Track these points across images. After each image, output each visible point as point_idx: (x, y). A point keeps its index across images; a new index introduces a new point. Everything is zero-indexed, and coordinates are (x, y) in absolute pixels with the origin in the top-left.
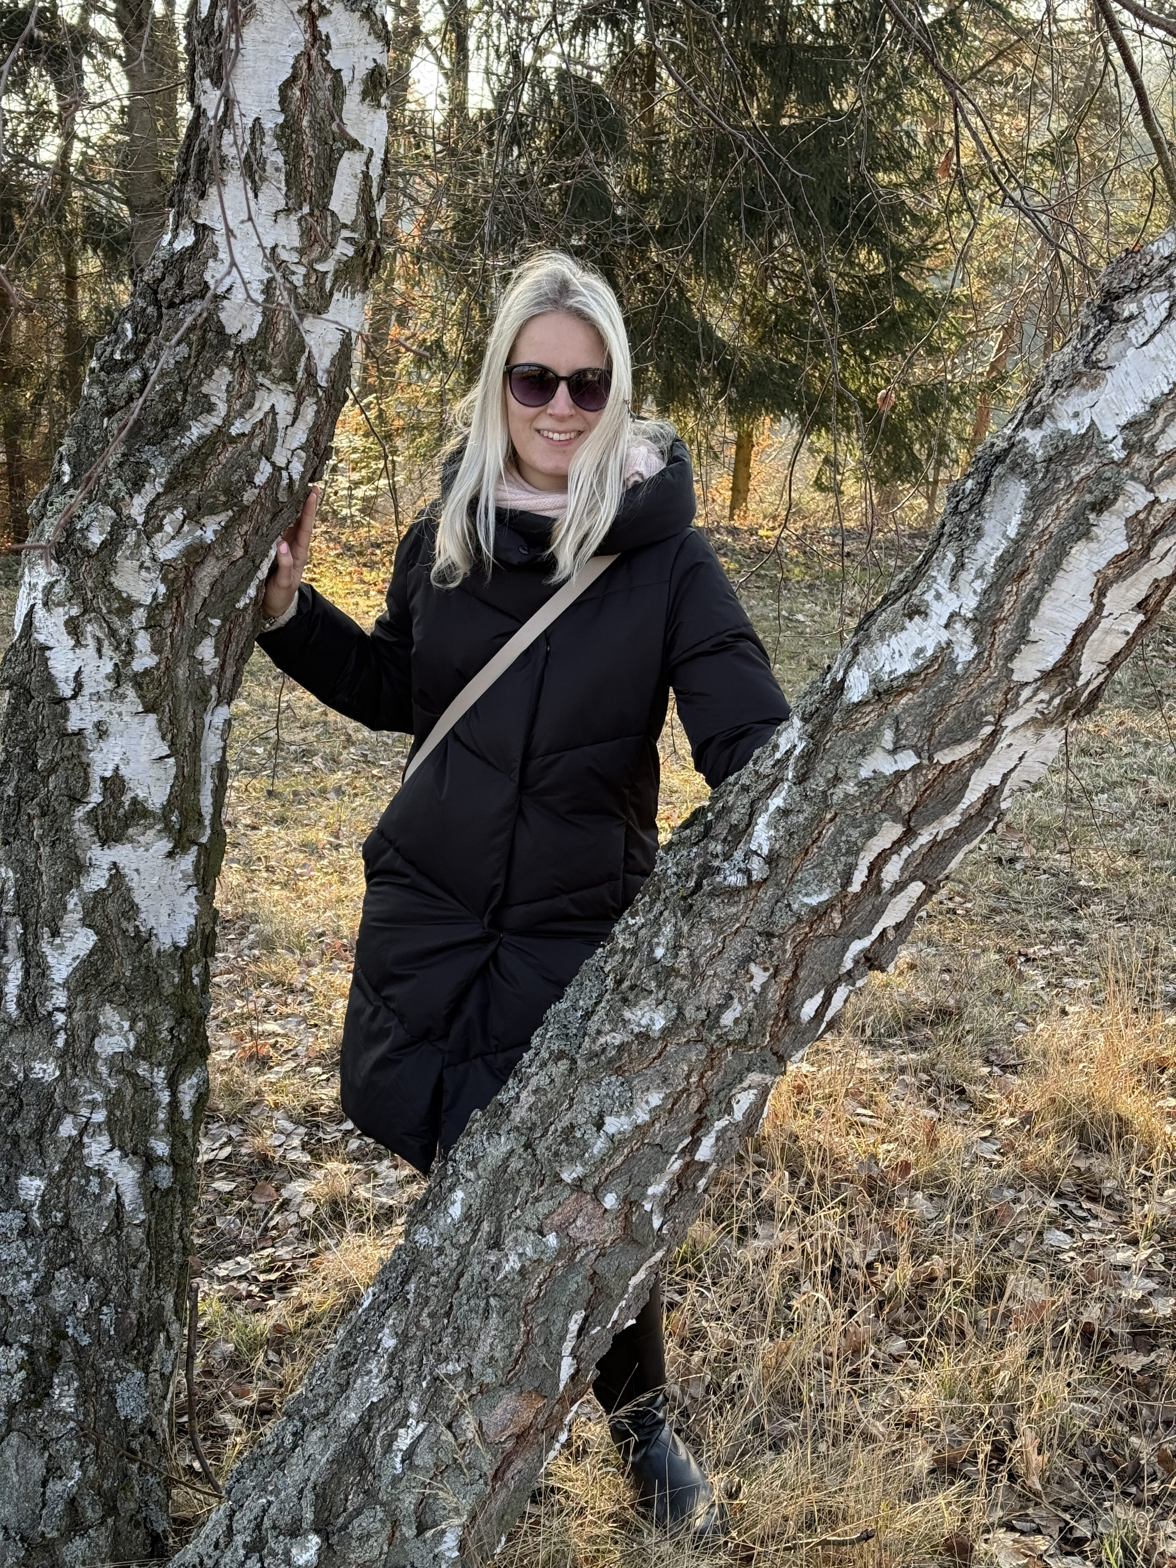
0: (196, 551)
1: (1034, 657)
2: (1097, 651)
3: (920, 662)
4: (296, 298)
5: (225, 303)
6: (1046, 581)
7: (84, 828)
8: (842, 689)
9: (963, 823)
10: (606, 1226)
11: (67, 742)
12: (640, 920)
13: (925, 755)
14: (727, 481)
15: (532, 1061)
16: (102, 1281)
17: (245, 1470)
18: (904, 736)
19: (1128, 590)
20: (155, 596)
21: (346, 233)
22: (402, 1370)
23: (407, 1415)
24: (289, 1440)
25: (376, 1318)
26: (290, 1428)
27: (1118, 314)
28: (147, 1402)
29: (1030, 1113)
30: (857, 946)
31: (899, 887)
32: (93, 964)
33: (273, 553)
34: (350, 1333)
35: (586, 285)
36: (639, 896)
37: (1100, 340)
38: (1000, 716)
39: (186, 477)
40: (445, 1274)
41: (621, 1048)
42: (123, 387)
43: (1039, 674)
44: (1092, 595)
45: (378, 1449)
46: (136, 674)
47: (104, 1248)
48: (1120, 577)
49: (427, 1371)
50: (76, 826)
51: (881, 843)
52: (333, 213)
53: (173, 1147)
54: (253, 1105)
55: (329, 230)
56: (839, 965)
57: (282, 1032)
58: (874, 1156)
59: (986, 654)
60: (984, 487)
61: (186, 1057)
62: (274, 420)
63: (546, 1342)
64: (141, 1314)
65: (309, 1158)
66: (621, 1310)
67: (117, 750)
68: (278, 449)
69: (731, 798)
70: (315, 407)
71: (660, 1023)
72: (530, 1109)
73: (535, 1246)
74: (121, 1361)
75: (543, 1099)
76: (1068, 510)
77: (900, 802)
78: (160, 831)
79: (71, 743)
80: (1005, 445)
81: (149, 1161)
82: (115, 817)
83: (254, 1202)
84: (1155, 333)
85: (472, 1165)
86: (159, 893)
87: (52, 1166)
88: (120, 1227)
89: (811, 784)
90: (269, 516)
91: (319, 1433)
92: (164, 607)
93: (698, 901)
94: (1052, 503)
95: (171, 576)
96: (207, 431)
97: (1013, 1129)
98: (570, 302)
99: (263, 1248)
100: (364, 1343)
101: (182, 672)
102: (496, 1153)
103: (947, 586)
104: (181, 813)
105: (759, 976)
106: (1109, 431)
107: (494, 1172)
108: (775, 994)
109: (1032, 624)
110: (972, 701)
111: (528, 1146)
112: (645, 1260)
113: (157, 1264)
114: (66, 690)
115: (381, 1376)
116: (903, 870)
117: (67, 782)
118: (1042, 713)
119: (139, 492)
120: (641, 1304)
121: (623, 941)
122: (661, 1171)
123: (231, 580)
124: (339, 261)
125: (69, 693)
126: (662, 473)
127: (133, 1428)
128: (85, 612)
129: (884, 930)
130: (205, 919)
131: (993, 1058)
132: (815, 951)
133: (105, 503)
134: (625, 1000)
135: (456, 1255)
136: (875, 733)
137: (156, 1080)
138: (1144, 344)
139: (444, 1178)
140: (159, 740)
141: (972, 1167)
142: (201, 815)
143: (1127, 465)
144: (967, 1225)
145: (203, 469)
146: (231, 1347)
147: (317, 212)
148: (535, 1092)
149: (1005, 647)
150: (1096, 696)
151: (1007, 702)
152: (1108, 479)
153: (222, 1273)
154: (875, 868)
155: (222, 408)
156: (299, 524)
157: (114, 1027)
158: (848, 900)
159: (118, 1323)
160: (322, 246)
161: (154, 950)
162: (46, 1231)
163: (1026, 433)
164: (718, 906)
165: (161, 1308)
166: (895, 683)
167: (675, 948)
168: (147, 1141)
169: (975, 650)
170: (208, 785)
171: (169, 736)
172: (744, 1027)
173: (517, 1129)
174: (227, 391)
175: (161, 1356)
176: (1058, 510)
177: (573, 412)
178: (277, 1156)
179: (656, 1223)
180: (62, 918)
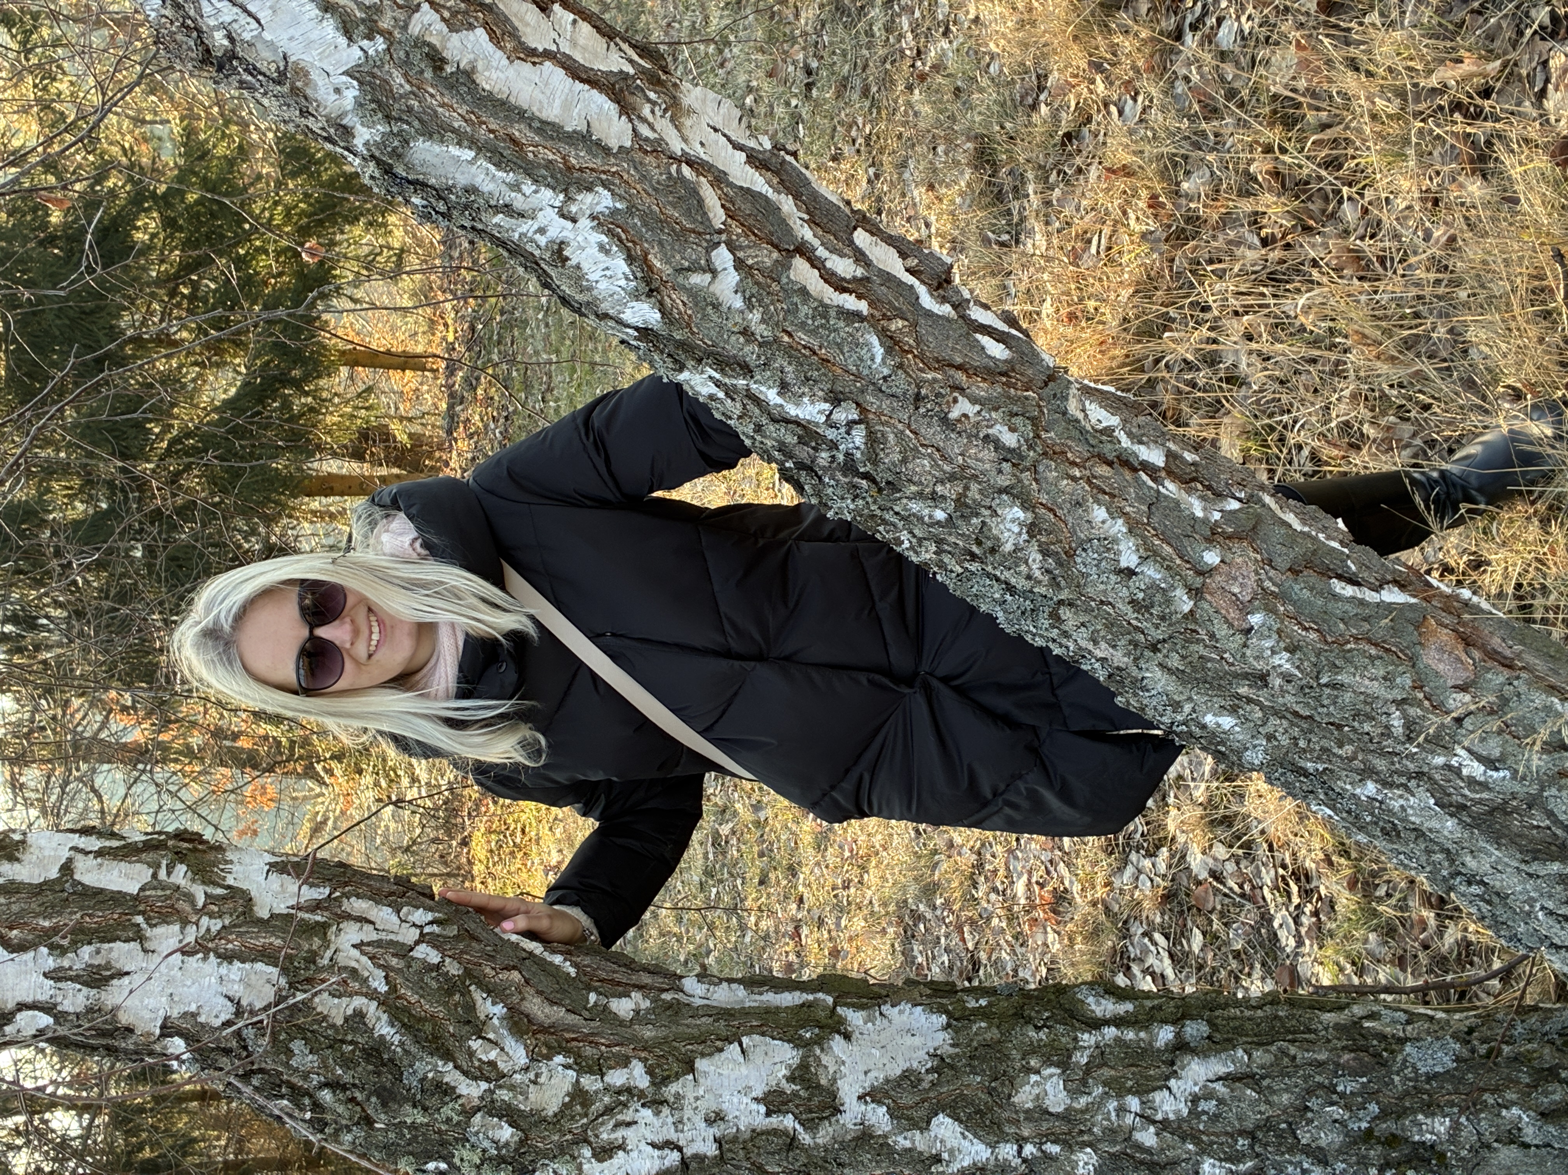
0: (515, 1024)
1: (605, 125)
2: (595, 55)
3: (615, 248)
4: (235, 926)
5: (244, 1003)
6: (521, 115)
7: (822, 1133)
8: (646, 329)
9: (789, 191)
10: (1239, 560)
11: (730, 1155)
12: (904, 536)
13: (716, 238)
14: (395, 375)
15: (1061, 646)
16: (1310, 1092)
17: (1507, 934)
18: (697, 261)
19: (527, 25)
20: (567, 1067)
21: (162, 874)
22: (1401, 774)
23: (1448, 767)
24: (1475, 889)
25: (1344, 802)
26: (1463, 888)
27: (226, 51)
28: (1438, 1039)
29: (1090, 63)
30: (927, 301)
31: (860, 257)
32: (969, 1117)
33: (514, 938)
34: (1361, 829)
35: (208, 610)
36: (878, 536)
37: (255, 68)
38: (671, 157)
39: (436, 1038)
40: (1296, 732)
41: (1045, 552)
42: (340, 1109)
43: (623, 118)
44: (534, 64)
45: (1485, 795)
46: (653, 1083)
47: (1274, 1092)
48: (514, 34)
49: (1399, 748)
50: (820, 1141)
51: (813, 281)
52: (142, 889)
53: (1165, 1022)
54: (1107, 910)
55: (160, 893)
56: (948, 320)
57: (1025, 877)
58: (1144, 236)
59: (604, 177)
60: (420, 185)
61: (1066, 1011)
62: (369, 944)
63: (1365, 619)
64: (1344, 1048)
65: (1164, 849)
66: (1328, 538)
67: (735, 1100)
68: (400, 938)
69: (769, 443)
70: (353, 899)
71: (1018, 512)
72: (1114, 647)
73: (1262, 637)
74: (1395, 1069)
75: (1102, 633)
76: (442, 94)
77: (768, 262)
78: (822, 1050)
79: (730, 1150)
80: (372, 164)
81: (1181, 1047)
82: (809, 1100)
83: (1214, 909)
84: (246, 11)
85: (1177, 706)
86: (889, 1047)
87: (1188, 1152)
88: (1252, 1076)
89: (751, 360)
90: (474, 944)
91: (1468, 859)
92: (578, 1056)
93: (882, 476)
94: (435, 112)
95: (545, 1051)
96: (385, 1017)
97: (1109, 82)
98: (227, 627)
99: (1264, 898)
100: (1372, 814)
101: (648, 1033)
102: (1163, 681)
103: (530, 222)
104: (802, 1027)
105: (963, 407)
106: (354, 55)
107: (1184, 683)
108: (981, 389)
109: (569, 129)
110: (655, 189)
111: (1154, 648)
112: (1274, 515)
113: (1289, 1032)
114: (674, 1157)
115: (1407, 795)
116: (842, 255)
117: (773, 1154)
118: (665, 111)
119: (454, 1088)
120: (1321, 514)
121: (927, 554)
122: (1177, 503)
123: (546, 983)
124: (193, 880)
125: (675, 1156)
126: (411, 518)
127: (1465, 1053)
128: (586, 1141)
129: (907, 270)
130: (916, 994)
131: (1030, 100)
132: (933, 346)
133: (468, 1124)
134: (993, 551)
135: (1274, 721)
136: (694, 293)
137: (1093, 1042)
138: (258, 21)
139: (1191, 734)
140: (724, 1055)
141: (1152, 129)
142: (803, 1005)
143: (390, 33)
144: (1216, 135)
145: (425, 1019)
146: (1372, 936)
147: (141, 908)
148: (1095, 643)
149: (595, 156)
150: (644, 50)
151: (655, 151)
152: (407, 54)
153: (1292, 942)
154: (840, 285)
155: (359, 1002)
156: (481, 910)
157: (1036, 1091)
158: (876, 313)
159: (1355, 1073)
160: (178, 899)
161: (952, 1051)
162: (1258, 1155)
163: (359, 143)
164: (887, 455)
165: (1337, 1027)
166: (639, 275)
167: (935, 498)
168: (1159, 1050)
169: (600, 189)
170: (771, 998)
171: (719, 1044)
172: (1018, 421)
173: (1136, 660)
174: (339, 997)
175: (1388, 1025)
176: (443, 105)
177: (348, 620)
178: (1163, 884)
179: (1234, 505)
180: (921, 1153)
